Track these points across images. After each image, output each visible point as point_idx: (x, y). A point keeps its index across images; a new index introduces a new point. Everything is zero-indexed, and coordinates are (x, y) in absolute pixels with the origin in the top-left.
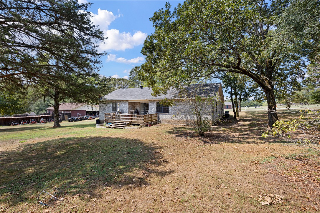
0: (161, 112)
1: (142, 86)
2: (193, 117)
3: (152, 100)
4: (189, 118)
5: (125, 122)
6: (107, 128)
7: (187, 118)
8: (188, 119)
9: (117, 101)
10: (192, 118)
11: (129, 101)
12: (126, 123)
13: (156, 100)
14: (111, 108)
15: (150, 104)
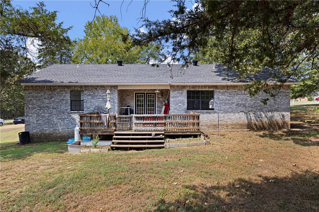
0: (199, 109)
1: (122, 62)
2: (260, 116)
3: (178, 86)
4: (253, 118)
5: (153, 133)
6: (109, 150)
7: (249, 117)
8: (251, 119)
9: (86, 86)
10: (259, 118)
11: (119, 88)
12: (156, 135)
13: (187, 86)
14: (66, 103)
15: (172, 94)
